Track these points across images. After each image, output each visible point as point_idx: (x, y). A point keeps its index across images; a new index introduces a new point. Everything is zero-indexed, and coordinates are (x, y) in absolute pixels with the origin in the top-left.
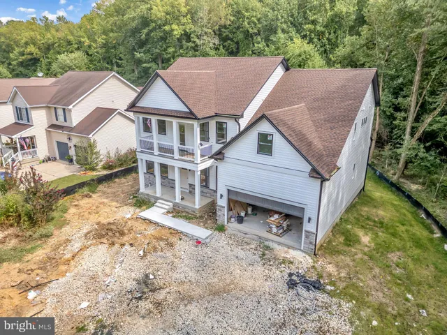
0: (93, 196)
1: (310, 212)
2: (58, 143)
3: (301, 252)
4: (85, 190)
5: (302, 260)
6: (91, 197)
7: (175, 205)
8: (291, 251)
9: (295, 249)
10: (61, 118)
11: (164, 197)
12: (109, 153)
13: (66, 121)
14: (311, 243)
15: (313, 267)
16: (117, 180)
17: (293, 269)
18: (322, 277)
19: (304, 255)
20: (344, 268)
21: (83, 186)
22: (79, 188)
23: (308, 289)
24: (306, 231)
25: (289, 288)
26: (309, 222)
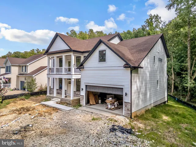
0: (26, 100)
1: (126, 90)
2: (21, 82)
3: (123, 117)
4: (23, 97)
5: (123, 120)
6: (25, 100)
7: (62, 99)
8: (117, 117)
9: (119, 115)
10: (24, 70)
11: (58, 97)
12: (41, 85)
13: (25, 71)
14: (128, 110)
15: (130, 124)
16: (41, 95)
17: (116, 124)
18: (134, 128)
19: (125, 118)
20: (149, 126)
21: (22, 96)
22: (20, 96)
23: (123, 133)
24: (125, 102)
25: (111, 131)
26: (126, 96)
